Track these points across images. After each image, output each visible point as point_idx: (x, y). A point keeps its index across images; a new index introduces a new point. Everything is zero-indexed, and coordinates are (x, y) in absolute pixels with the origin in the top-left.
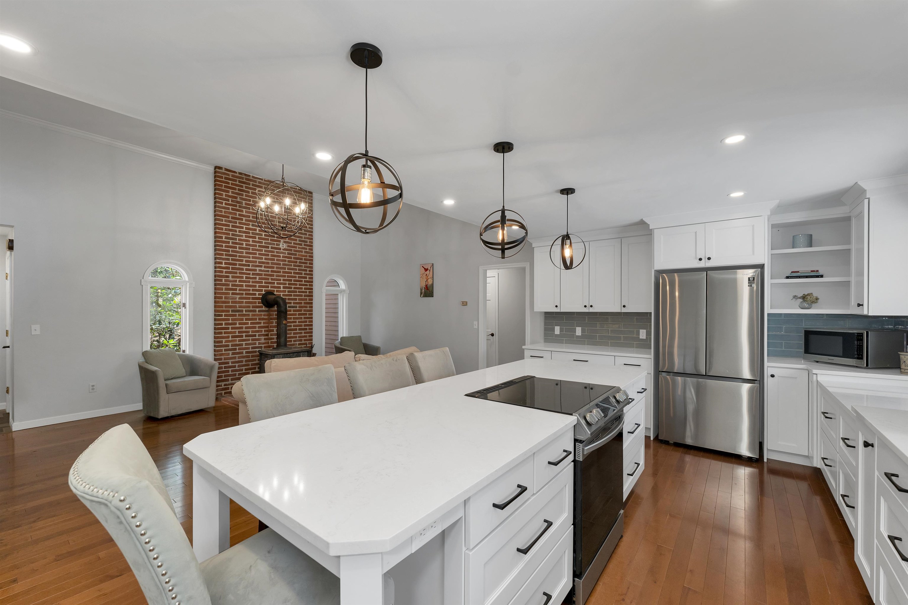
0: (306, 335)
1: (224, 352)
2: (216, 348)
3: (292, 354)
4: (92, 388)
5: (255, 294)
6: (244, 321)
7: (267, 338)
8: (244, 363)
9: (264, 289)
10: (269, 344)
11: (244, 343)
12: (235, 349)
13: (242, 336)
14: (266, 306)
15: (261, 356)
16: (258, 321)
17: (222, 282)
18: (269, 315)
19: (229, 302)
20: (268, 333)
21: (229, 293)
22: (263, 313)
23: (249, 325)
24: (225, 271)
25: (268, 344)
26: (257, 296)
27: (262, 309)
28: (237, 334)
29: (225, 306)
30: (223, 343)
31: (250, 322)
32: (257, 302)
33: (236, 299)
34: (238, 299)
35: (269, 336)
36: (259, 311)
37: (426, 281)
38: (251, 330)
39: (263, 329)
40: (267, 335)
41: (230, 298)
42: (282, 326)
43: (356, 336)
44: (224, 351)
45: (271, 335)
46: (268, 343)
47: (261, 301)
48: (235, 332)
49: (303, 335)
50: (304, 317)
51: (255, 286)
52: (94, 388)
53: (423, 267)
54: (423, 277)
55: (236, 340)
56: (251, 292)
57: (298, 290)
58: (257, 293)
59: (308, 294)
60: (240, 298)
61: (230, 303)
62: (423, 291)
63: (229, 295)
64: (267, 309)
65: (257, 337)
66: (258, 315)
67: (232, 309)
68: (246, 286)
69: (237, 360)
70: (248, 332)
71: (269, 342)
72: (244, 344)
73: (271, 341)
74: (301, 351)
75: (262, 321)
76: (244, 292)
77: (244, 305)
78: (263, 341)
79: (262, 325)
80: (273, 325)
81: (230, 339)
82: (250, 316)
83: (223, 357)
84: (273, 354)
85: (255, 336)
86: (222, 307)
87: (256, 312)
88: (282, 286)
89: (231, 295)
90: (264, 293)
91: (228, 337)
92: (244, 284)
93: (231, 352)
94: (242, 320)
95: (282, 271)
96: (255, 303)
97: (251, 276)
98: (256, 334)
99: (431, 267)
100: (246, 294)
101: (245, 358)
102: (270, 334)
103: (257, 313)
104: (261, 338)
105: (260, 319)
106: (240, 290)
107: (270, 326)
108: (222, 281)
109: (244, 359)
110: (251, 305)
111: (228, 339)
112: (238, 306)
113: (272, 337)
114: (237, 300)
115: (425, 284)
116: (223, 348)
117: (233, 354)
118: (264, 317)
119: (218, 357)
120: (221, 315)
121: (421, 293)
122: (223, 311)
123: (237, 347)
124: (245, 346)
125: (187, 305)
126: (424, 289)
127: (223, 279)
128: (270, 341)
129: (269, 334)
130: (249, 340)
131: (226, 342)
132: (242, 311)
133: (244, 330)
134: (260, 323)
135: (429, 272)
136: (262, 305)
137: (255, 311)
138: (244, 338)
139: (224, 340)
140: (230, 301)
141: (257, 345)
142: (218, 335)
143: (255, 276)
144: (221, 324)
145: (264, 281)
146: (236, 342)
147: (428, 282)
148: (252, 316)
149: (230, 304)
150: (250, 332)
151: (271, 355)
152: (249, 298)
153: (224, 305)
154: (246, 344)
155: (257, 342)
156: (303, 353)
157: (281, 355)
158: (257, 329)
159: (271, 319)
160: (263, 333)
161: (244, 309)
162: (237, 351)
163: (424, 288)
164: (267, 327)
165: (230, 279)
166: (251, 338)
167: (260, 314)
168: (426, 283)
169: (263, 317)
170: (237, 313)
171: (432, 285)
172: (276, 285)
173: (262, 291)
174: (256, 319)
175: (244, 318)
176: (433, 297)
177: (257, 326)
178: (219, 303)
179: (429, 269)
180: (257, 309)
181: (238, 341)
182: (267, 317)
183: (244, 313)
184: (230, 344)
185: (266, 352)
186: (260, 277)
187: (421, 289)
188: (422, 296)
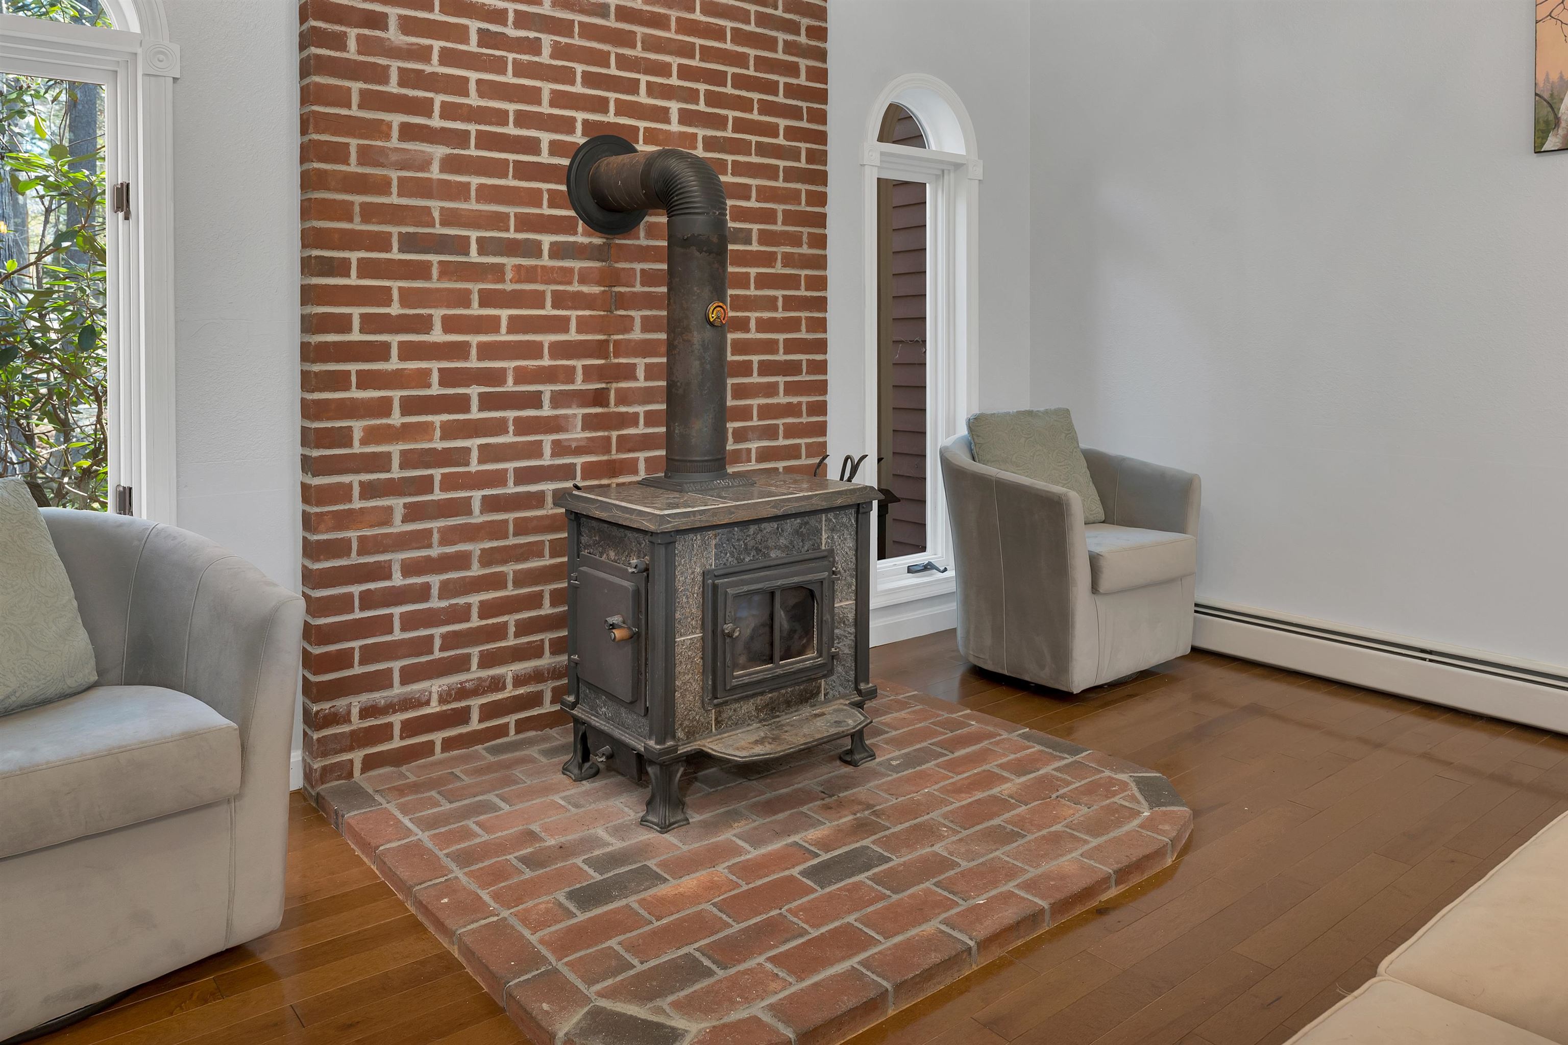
0: (795, 400)
1: (357, 504)
2: (314, 476)
3: (775, 525)
5: (532, 146)
6: (475, 310)
7: (596, 415)
8: (476, 570)
9: (580, 116)
10: (608, 451)
11: (474, 443)
12: (425, 485)
13: (462, 404)
14: (594, 225)
15: (579, 534)
16: (549, 311)
17: (344, 55)
18: (611, 278)
19: (383, 187)
20: (603, 386)
21: (384, 128)
22: (576, 265)
23: (504, 336)
25: (604, 454)
26: (545, 158)
27: (572, 239)
28: (435, 390)
29: (363, 205)
30: (356, 443)
31: (504, 314)
32: (546, 196)
33: (425, 165)
34: (435, 167)
35: (607, 405)
36: (558, 251)
38: (516, 369)
39: (579, 364)
40: (599, 398)
41: (394, 157)
42: (698, 337)
43: (1046, 412)
44: (363, 497)
45: (624, 398)
46: (604, 445)
47: (564, 188)
48: (422, 378)
49: (782, 399)
50: (784, 296)
51: (533, 96)
54: (1561, 17)
55: (424, 430)
56: (511, 130)
57: (754, 139)
58: (546, 138)
59: (803, 164)
60: (449, 164)
61: (395, 190)
62: (1565, 107)
63: (388, 137)
64: (598, 241)
65: (547, 411)
66: (548, 275)
67: (405, 229)
68: (485, 89)
69: (435, 552)
70: (497, 377)
71: (609, 438)
72: (475, 455)
73: (619, 437)
74: (825, 505)
75: (573, 314)
76: (473, 128)
77: (473, 205)
78: (577, 434)
79: (573, 335)
80: (629, 341)
81: (396, 419)
82: (509, 275)
83: (353, 535)
84: (668, 527)
85: (535, 400)
86: (344, 211)
87: (539, 255)
88: (674, 107)
89: (396, 142)
90: (582, 141)
91: (383, 408)
92: (473, 76)
93: (398, 504)
94: (463, 299)
95: (673, 19)
96: (534, 198)
97: (511, 32)
98: (541, 392)
100: (485, 140)
101: (482, 540)
102: (618, 390)
103: (546, 261)
104: (566, 417)
105: (560, 300)
106: (449, 111)
107: (615, 341)
108: (343, 47)
109: (475, 548)
110: (511, 210)
111: (384, 421)
112: (436, 215)
113: (623, 409)
114: (435, 173)
116: (354, 479)
117: (413, 513)
118: (585, 289)
119: (328, 531)
120: (342, 268)
121: (1545, 127)
122: (352, 241)
123: (437, 473)
124: (481, 461)
125: (139, 200)
127: (352, 33)
128: (614, 434)
129: (608, 389)
130: (499, 427)
131: (371, 436)
132: (462, 246)
133: (473, 363)
134: (561, 325)
136: (572, 213)
137: (534, 250)
138: (475, 414)
139: (358, 427)
140: (394, 175)
141: (547, 460)
142: (321, 390)
143: (532, 35)
144: (343, 324)
145: (579, 68)
146: (431, 440)
148: (519, 281)
149: (394, 199)
150: (510, 380)
151: (652, 533)
152: (498, 168)
153: (358, 199)
154: (487, 454)
155: (547, 440)
156: (831, 516)
157: (711, 534)
158: (546, 362)
159: (623, 301)
160: (579, 384)
161: (474, 235)
162: (438, 495)
164: (600, 349)
165: (393, 35)
166: (511, 414)
167: (562, 269)
169: (575, 287)
170: (434, 258)
172: (643, 98)
173: (567, 125)
174: (537, 300)
175: (475, 287)
177: (547, 339)
178: (328, 189)
180: (546, 240)
181: (438, 433)
182: (596, 290)
183: (474, 256)
184: (395, 449)
185: (619, 513)
186: (560, 43)
187: (1547, 96)
188: (1551, 143)
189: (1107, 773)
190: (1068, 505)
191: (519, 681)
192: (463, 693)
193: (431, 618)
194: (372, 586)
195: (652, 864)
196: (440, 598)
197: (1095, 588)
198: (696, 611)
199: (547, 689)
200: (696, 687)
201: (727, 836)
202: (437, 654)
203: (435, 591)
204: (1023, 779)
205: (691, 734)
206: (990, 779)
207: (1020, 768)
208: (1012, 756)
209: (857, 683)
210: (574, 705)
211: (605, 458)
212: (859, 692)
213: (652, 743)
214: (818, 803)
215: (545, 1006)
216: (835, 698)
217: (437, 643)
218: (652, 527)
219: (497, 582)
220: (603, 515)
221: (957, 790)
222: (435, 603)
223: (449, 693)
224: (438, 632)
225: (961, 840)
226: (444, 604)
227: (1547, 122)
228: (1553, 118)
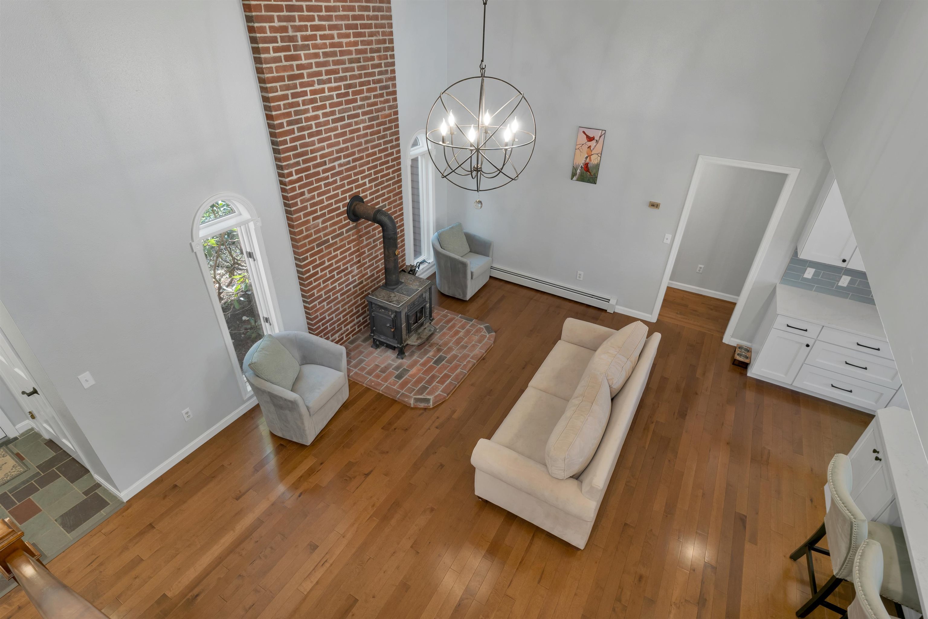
1: (318, 307)
2: (308, 305)
4: (187, 415)
5: (339, 208)
6: (333, 254)
7: (359, 265)
8: (341, 310)
9: (348, 194)
10: (362, 272)
11: (337, 284)
12: (329, 297)
13: (333, 276)
14: (353, 221)
15: (372, 305)
16: (347, 247)
18: (358, 232)
19: (311, 235)
20: (360, 258)
21: (309, 221)
22: (351, 232)
23: (339, 257)
24: (298, 186)
26: (342, 210)
27: (350, 227)
28: (328, 276)
30: (316, 294)
31: (339, 252)
32: (343, 219)
33: (318, 225)
34: (320, 224)
35: (361, 262)
36: (347, 231)
37: (587, 157)
38: (342, 263)
39: (354, 256)
40: (359, 261)
41: (312, 227)
42: (392, 259)
45: (364, 259)
47: (346, 215)
48: (325, 275)
51: (337, 195)
52: (188, 415)
53: (584, 132)
54: (581, 150)
55: (327, 286)
56: (334, 206)
57: (385, 178)
58: (341, 204)
59: (396, 179)
60: (323, 222)
61: (313, 234)
62: (578, 171)
63: (310, 223)
64: (354, 224)
65: (349, 270)
66: (346, 238)
67: (317, 243)
69: (333, 309)
70: (339, 267)
71: (362, 270)
75: (352, 245)
76: (326, 210)
77: (329, 230)
79: (352, 250)
82: (338, 242)
86: (305, 245)
88: (367, 180)
89: (312, 223)
90: (349, 201)
91: (319, 284)
94: (330, 253)
95: (365, 156)
96: (341, 221)
98: (348, 266)
99: (600, 137)
100: (330, 212)
102: (362, 258)
103: (345, 235)
104: (353, 269)
105: (349, 243)
106: (321, 210)
107: (361, 247)
110: (337, 227)
111: (320, 287)
112: (322, 236)
113: (364, 261)
114: (320, 226)
115: (583, 162)
118: (353, 237)
119: (314, 315)
120: (306, 258)
121: (574, 175)
122: (307, 251)
123: (331, 293)
125: (257, 255)
126: (580, 168)
127: (299, 200)
128: (363, 268)
130: (341, 278)
131: (318, 292)
132: (328, 241)
134: (350, 249)
135: (595, 144)
136: (349, 220)
137: (342, 234)
138: (336, 277)
139: (315, 291)
140: (313, 231)
141: (351, 280)
142: (308, 287)
144: (309, 270)
147: (590, 158)
148: (340, 243)
149: (314, 237)
150: (342, 267)
152: (333, 217)
153: (307, 241)
154: (340, 285)
155: (350, 276)
158: (348, 259)
159: (361, 236)
160: (355, 260)
161: (330, 236)
163: (582, 167)
164: (358, 250)
166: (343, 274)
167: (348, 235)
168: (585, 161)
169: (351, 238)
170: (323, 246)
171: (598, 166)
172: (360, 182)
173: (345, 199)
174: (344, 245)
175: (332, 249)
176: (596, 184)
177: (348, 253)
179: (597, 138)
180: (345, 230)
182: (356, 236)
183: (331, 242)
184: (323, 292)
185: (387, 305)
186: (341, 177)
187: (575, 167)
188: (575, 178)
189: (479, 326)
190: (467, 264)
191: (351, 328)
192: (342, 334)
193: (334, 322)
194: (323, 322)
195: (405, 367)
196: (335, 318)
197: (472, 278)
198: (405, 320)
199: (356, 327)
200: (405, 333)
201: (415, 357)
204: (464, 330)
205: (405, 342)
206: (457, 332)
207: (463, 327)
208: (460, 324)
209: (430, 318)
210: (373, 336)
211: (362, 274)
212: (431, 320)
213: (399, 345)
214: (428, 345)
215: (407, 400)
216: (426, 323)
217: (336, 327)
218: (397, 310)
219: (344, 310)
220: (382, 305)
221: (452, 336)
223: (339, 335)
224: (336, 324)
225: (457, 349)
227: (574, 174)
228: (575, 173)
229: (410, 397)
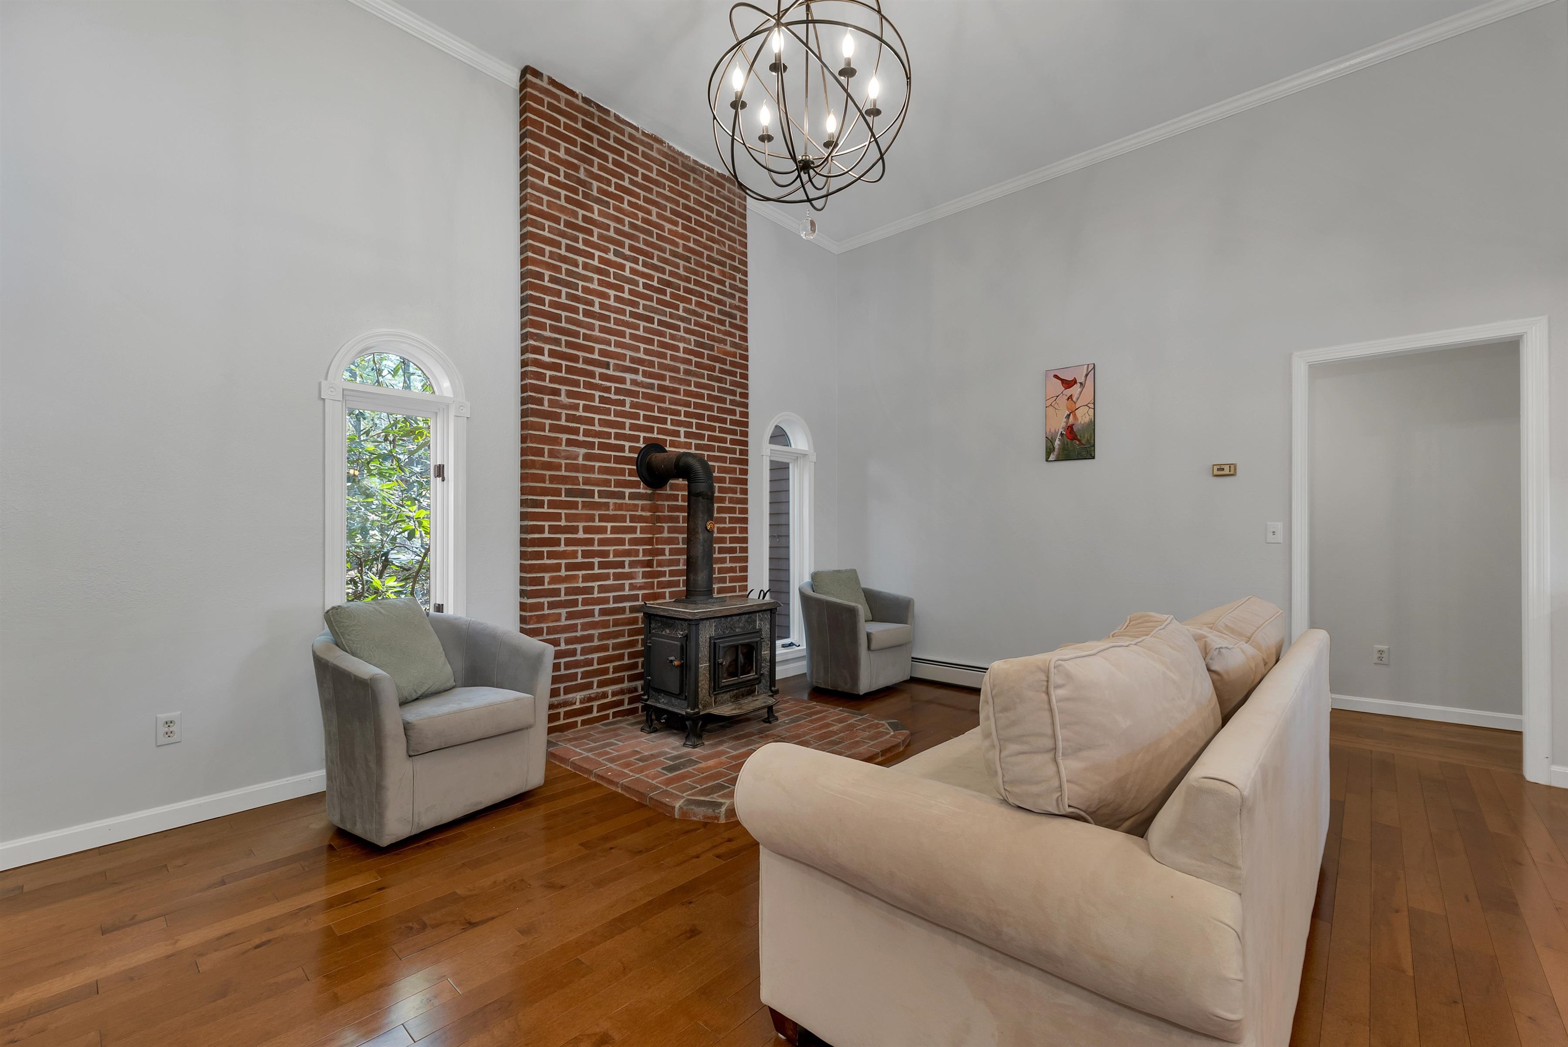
0: (734, 565)
1: (546, 612)
2: (528, 599)
3: (738, 617)
4: (167, 730)
5: (621, 448)
6: (597, 523)
7: (648, 571)
8: (596, 643)
9: (642, 435)
10: (653, 588)
11: (596, 584)
12: (575, 603)
13: (590, 566)
14: (649, 484)
15: (650, 623)
16: (628, 524)
17: (543, 408)
18: (655, 508)
19: (558, 467)
20: (651, 558)
21: (559, 441)
22: (640, 502)
23: (609, 536)
24: (550, 376)
25: (651, 590)
26: (627, 454)
27: (638, 491)
28: (580, 560)
29: (550, 476)
30: (546, 583)
31: (609, 525)
32: (627, 471)
33: (576, 457)
34: (581, 458)
35: (653, 567)
36: (632, 496)
37: (1069, 416)
38: (614, 550)
39: (641, 548)
40: (649, 564)
41: (563, 454)
42: (701, 536)
43: (846, 571)
44: (549, 609)
45: (660, 564)
46: (652, 586)
47: (635, 467)
48: (574, 554)
49: (728, 565)
50: (729, 517)
51: (622, 426)
52: (171, 729)
53: (1056, 377)
54: (1056, 406)
55: (575, 578)
56: (612, 441)
57: (716, 444)
58: (627, 445)
59: (738, 456)
60: (587, 457)
61: (563, 469)
62: (1057, 443)
63: (561, 445)
64: (649, 491)
65: (627, 570)
66: (628, 507)
67: (567, 487)
68: (603, 423)
69: (579, 634)
70: (605, 554)
71: (653, 582)
72: (596, 589)
73: (658, 581)
74: (758, 609)
75: (639, 525)
76: (596, 440)
77: (596, 476)
78: (640, 580)
79: (638, 535)
80: (662, 537)
81: (563, 573)
82: (611, 507)
83: (544, 625)
84: (697, 617)
85: (621, 565)
86: (542, 479)
87: (624, 498)
88: (682, 430)
89: (563, 447)
90: (643, 446)
91: (557, 568)
92: (597, 417)
93: (563, 611)
94: (591, 518)
95: (682, 390)
96: (622, 472)
97: (613, 397)
98: (624, 561)
99: (1087, 375)
100: (602, 446)
101: (599, 628)
102: (657, 560)
103: (627, 501)
104: (635, 572)
105: (633, 519)
106: (587, 433)
107: (656, 538)
108: (542, 405)
109: (596, 632)
110: (612, 478)
111: (558, 574)
112: (581, 480)
113: (659, 569)
114: (580, 461)
115: (1063, 424)
116: (545, 600)
117: (570, 616)
118: (643, 514)
119: (533, 624)
120: (540, 504)
121: (1049, 451)
122: (545, 492)
123: (580, 598)
124: (599, 593)
125: (449, 472)
126: (1059, 437)
127: (546, 398)
128: (656, 580)
129: (653, 560)
130: (606, 577)
131: (553, 580)
132: (591, 494)
133: (596, 548)
134: (633, 530)
135: (1079, 390)
136: (638, 479)
137: (621, 496)
138: (596, 571)
139: (547, 576)
140: (563, 462)
141: (627, 592)
142: (532, 560)
143: (622, 398)
144: (541, 530)
145: (642, 413)
146: (578, 583)
147: (1075, 416)
148: (615, 510)
149: (563, 473)
150: (611, 556)
151: (690, 620)
152: (607, 459)
153: (548, 473)
154: (602, 589)
155: (627, 582)
156: (760, 614)
157: (713, 620)
158: (627, 547)
159: (659, 519)
160: (641, 558)
161: (596, 489)
162: (580, 608)
163: (1062, 434)
164: (649, 541)
165: (563, 398)
166: (612, 571)
167: (633, 504)
168: (1067, 423)
169: (639, 513)
170: (580, 500)
171: (1092, 424)
172: (669, 426)
173: (636, 439)
174: (623, 519)
175: (597, 513)
176: (1094, 458)
177: (627, 537)
178: (536, 469)
179: (1081, 379)
180: (627, 491)
181: (581, 579)
182: (648, 514)
183: (596, 499)
184: (562, 587)
185: (673, 613)
186: (633, 401)
187: (1050, 438)
188: (1052, 457)
189: (878, 722)
190: (858, 611)
191: (614, 694)
192: (590, 699)
193: (577, 664)
195: (693, 758)
196: (581, 655)
197: (869, 648)
198: (707, 653)
199: (626, 698)
200: (707, 686)
201: (721, 748)
202: (579, 681)
203: (579, 652)
205: (705, 707)
206: (828, 725)
207: (841, 721)
208: (837, 718)
209: (770, 687)
210: (647, 700)
211: (652, 591)
212: (772, 691)
213: (689, 710)
214: (757, 736)
215: (667, 800)
216: (762, 694)
217: (579, 676)
218: (691, 617)
219: (604, 648)
221: (815, 729)
222: (579, 657)
223: (584, 699)
224: (580, 670)
225: (819, 745)
226: (583, 658)
227: (1050, 449)
228: (1052, 447)
229: (678, 797)
